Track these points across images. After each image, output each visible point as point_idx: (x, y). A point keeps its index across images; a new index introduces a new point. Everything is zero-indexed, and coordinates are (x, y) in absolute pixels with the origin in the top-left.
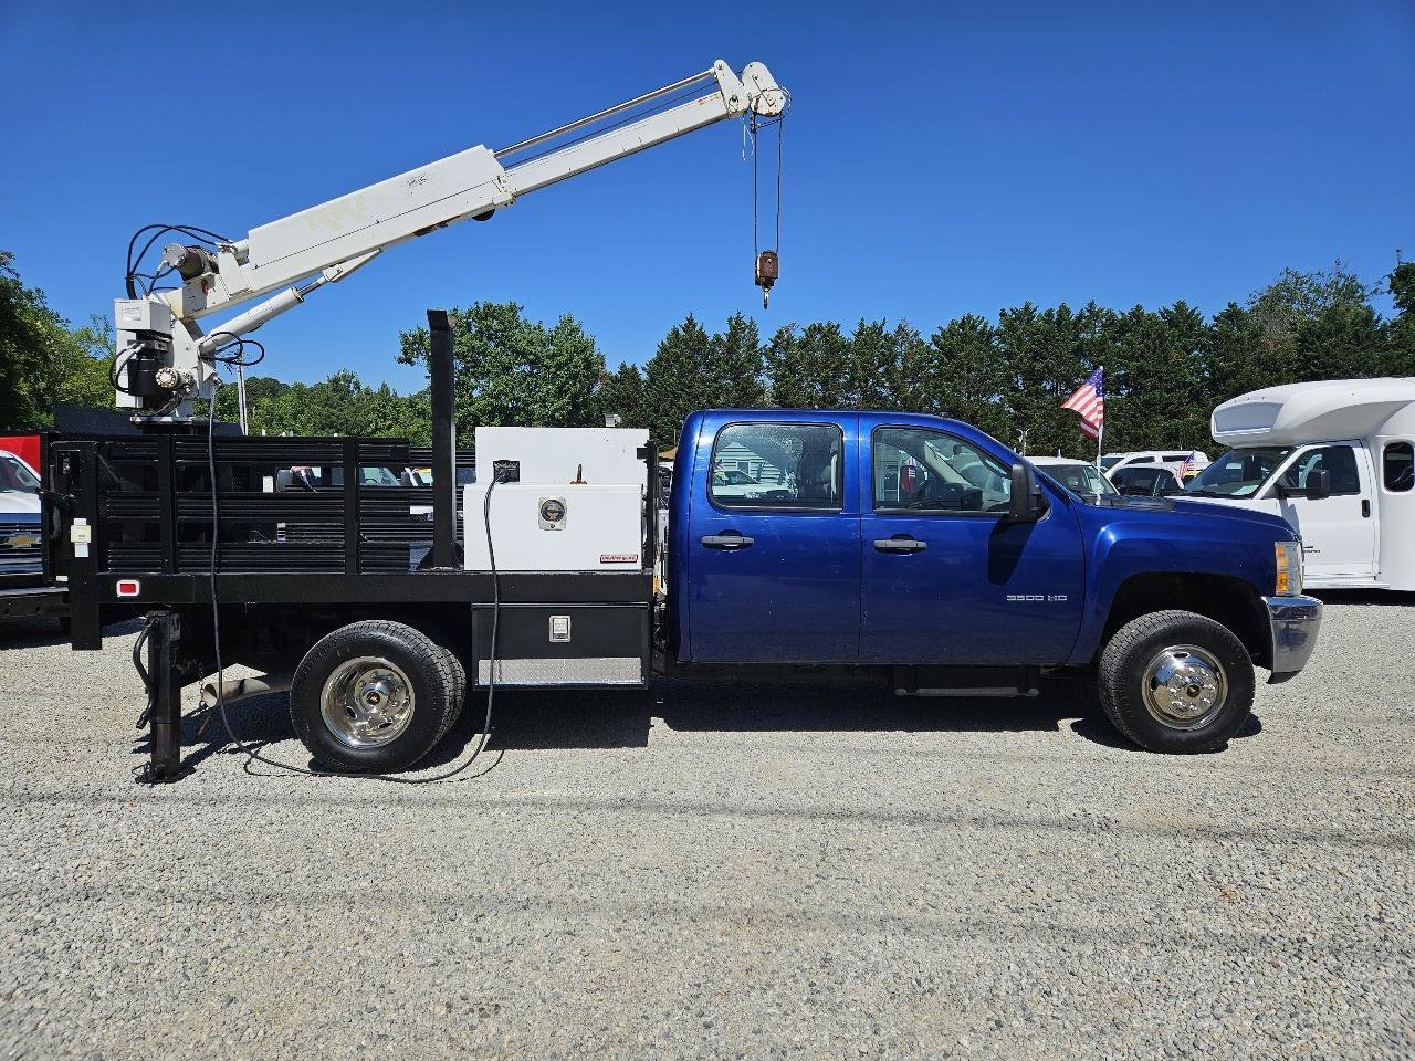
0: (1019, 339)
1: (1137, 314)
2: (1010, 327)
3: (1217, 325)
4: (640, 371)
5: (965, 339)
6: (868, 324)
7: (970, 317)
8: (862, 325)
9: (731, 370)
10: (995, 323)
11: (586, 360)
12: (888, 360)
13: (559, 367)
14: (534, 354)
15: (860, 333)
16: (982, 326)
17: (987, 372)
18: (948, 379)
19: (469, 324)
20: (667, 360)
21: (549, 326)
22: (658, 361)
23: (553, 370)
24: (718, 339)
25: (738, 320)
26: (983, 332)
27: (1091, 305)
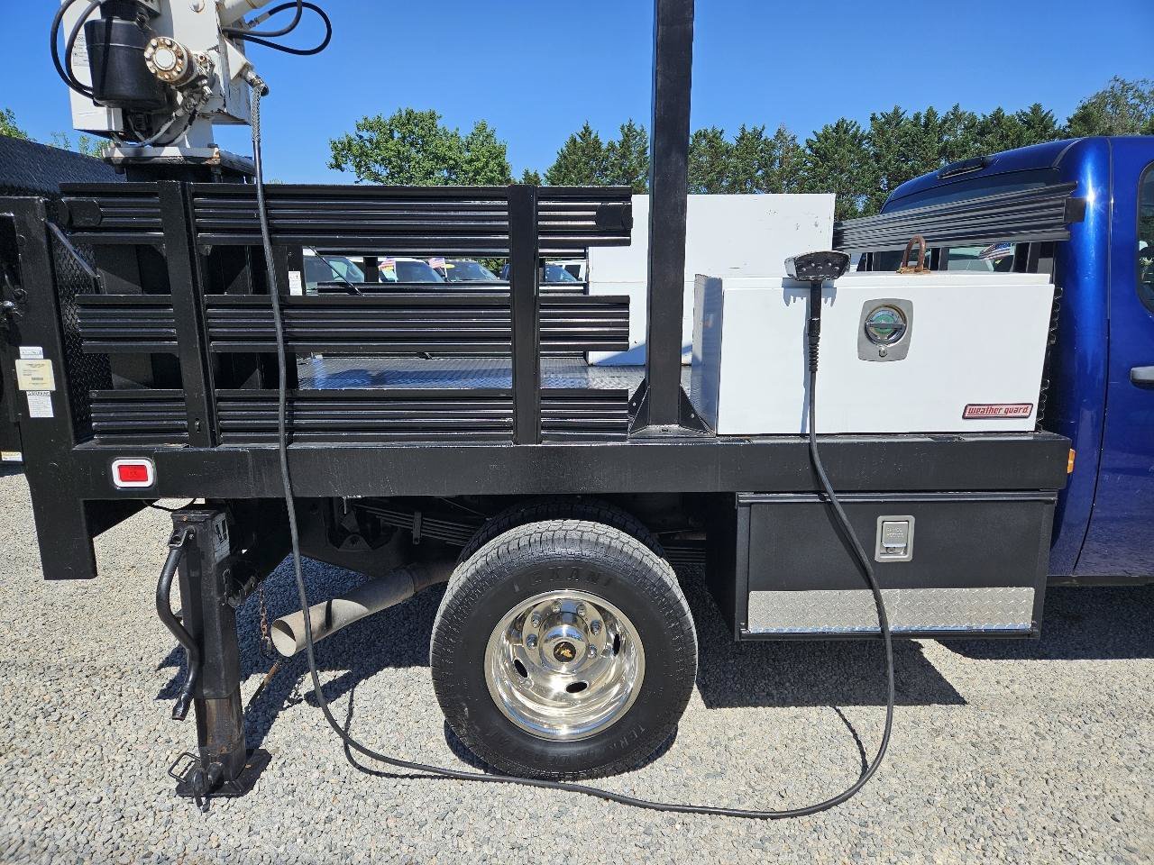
0: (888, 142)
1: (998, 117)
2: (881, 131)
3: (1070, 127)
4: (542, 177)
5: (839, 142)
6: (749, 130)
7: (843, 121)
8: (743, 129)
9: (624, 175)
10: (866, 127)
11: (499, 165)
12: (767, 164)
13: (477, 172)
14: (454, 160)
15: (742, 138)
16: (854, 129)
17: (858, 174)
18: (821, 181)
19: (392, 131)
20: (567, 168)
21: (465, 134)
22: (558, 168)
23: (471, 175)
24: (612, 147)
25: (630, 127)
26: (855, 136)
27: (956, 108)
